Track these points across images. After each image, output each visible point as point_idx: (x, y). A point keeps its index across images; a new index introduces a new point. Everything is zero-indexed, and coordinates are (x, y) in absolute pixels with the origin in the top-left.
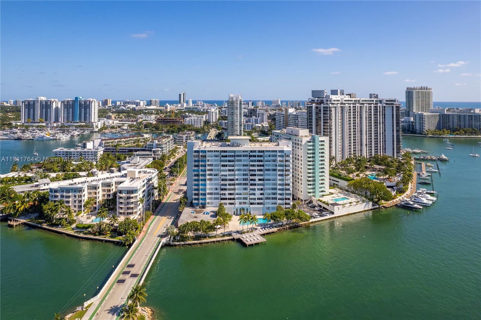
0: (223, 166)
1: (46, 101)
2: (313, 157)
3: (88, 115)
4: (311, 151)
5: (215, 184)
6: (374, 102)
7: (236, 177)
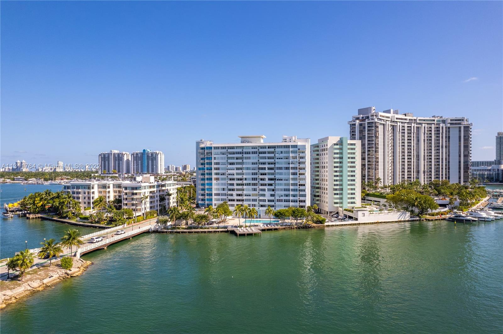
0: (231, 164)
1: (118, 153)
2: (340, 163)
3: (155, 167)
4: (338, 156)
5: (222, 184)
6: (435, 122)
7: (245, 177)
